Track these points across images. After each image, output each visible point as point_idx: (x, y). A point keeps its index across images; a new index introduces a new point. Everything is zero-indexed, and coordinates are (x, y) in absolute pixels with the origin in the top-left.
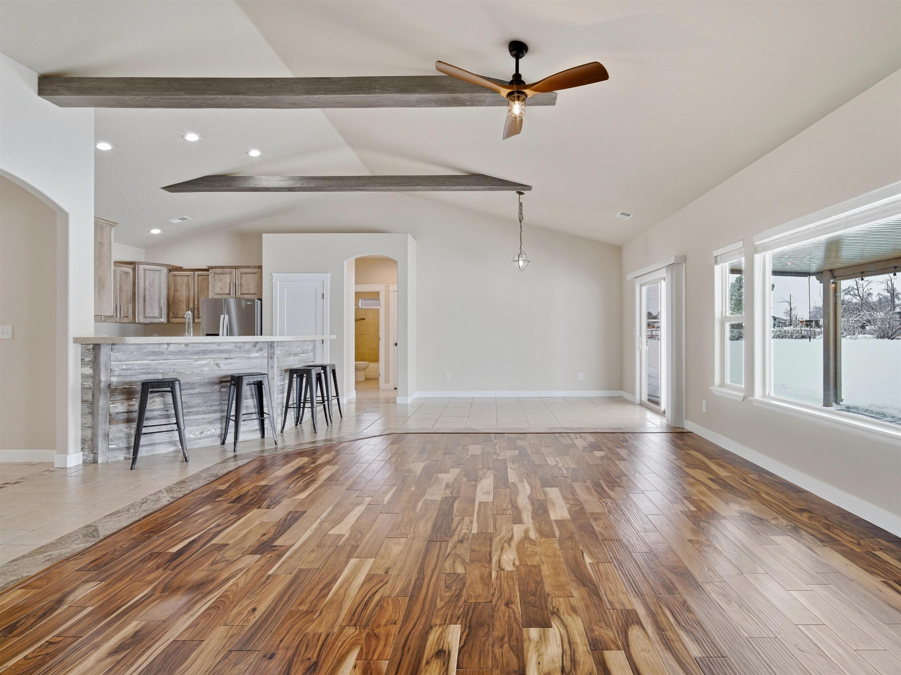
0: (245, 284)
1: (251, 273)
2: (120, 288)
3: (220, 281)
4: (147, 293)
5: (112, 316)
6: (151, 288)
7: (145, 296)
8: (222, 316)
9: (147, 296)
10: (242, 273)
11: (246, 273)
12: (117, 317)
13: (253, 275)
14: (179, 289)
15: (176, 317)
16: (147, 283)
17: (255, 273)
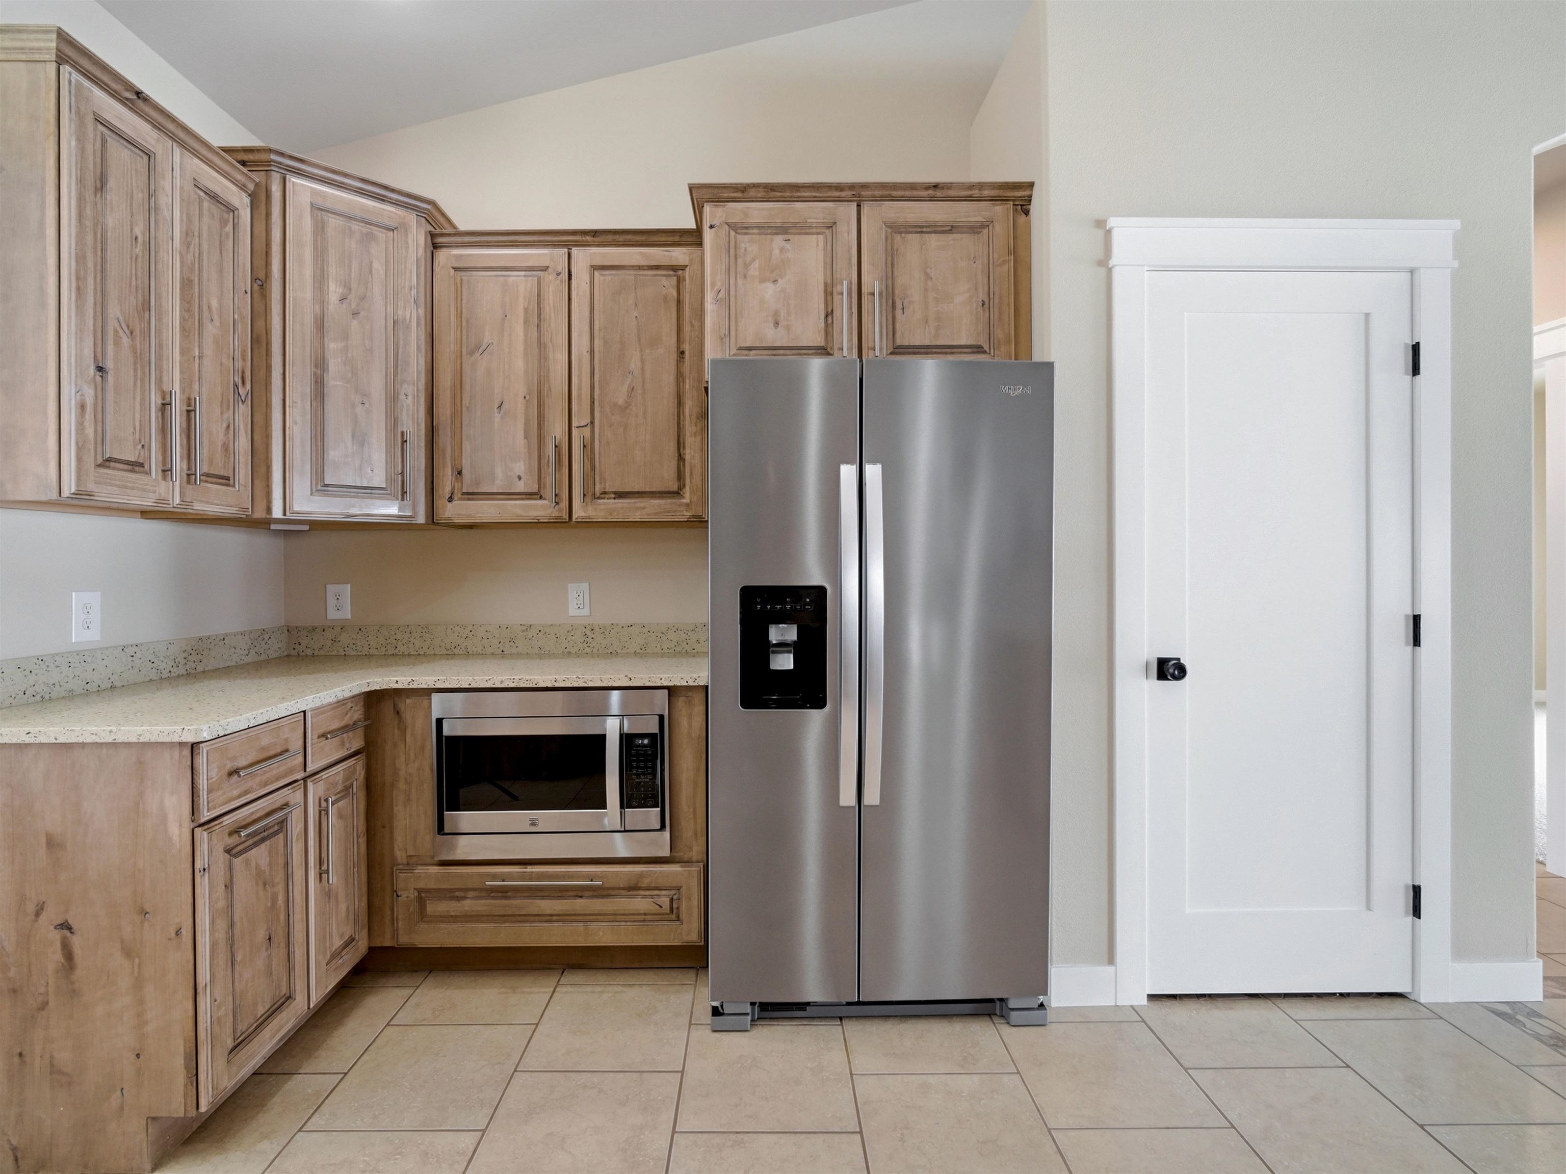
0: (915, 295)
1: (951, 229)
2: (187, 284)
3: (773, 273)
4: (332, 346)
5: (136, 466)
6: (355, 323)
7: (320, 364)
8: (848, 472)
9: (334, 365)
10: (896, 229)
11: (922, 229)
12: (166, 472)
13: (965, 241)
14: (487, 340)
15: (470, 495)
16: (334, 291)
17: (975, 229)
